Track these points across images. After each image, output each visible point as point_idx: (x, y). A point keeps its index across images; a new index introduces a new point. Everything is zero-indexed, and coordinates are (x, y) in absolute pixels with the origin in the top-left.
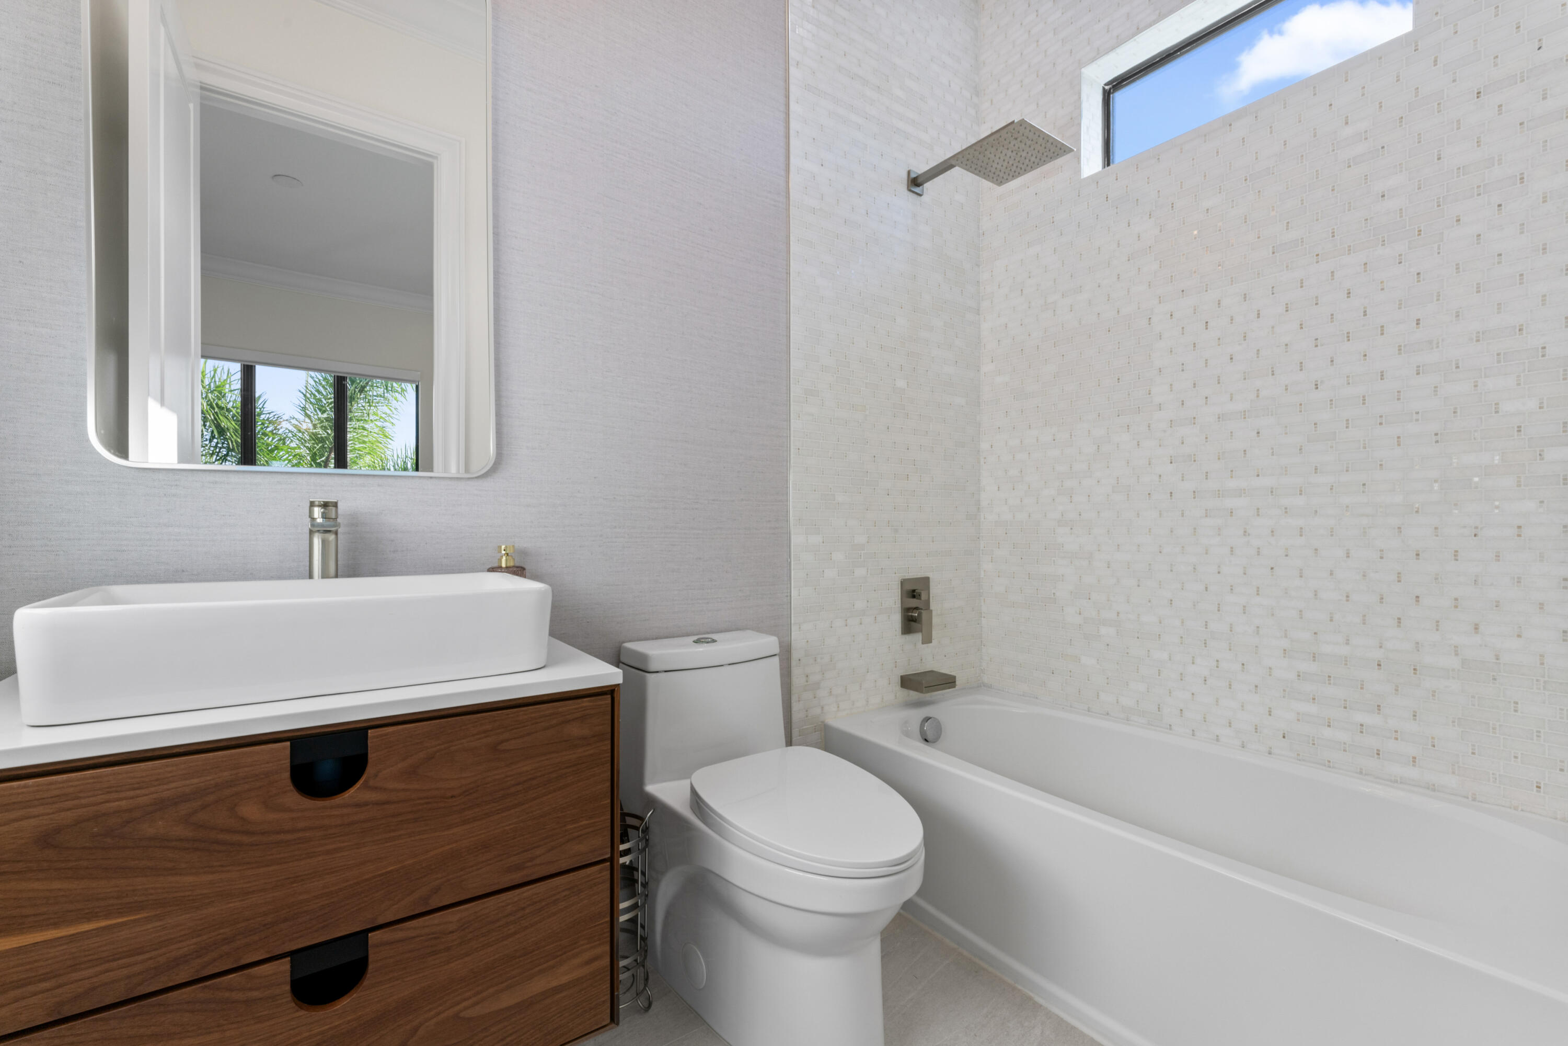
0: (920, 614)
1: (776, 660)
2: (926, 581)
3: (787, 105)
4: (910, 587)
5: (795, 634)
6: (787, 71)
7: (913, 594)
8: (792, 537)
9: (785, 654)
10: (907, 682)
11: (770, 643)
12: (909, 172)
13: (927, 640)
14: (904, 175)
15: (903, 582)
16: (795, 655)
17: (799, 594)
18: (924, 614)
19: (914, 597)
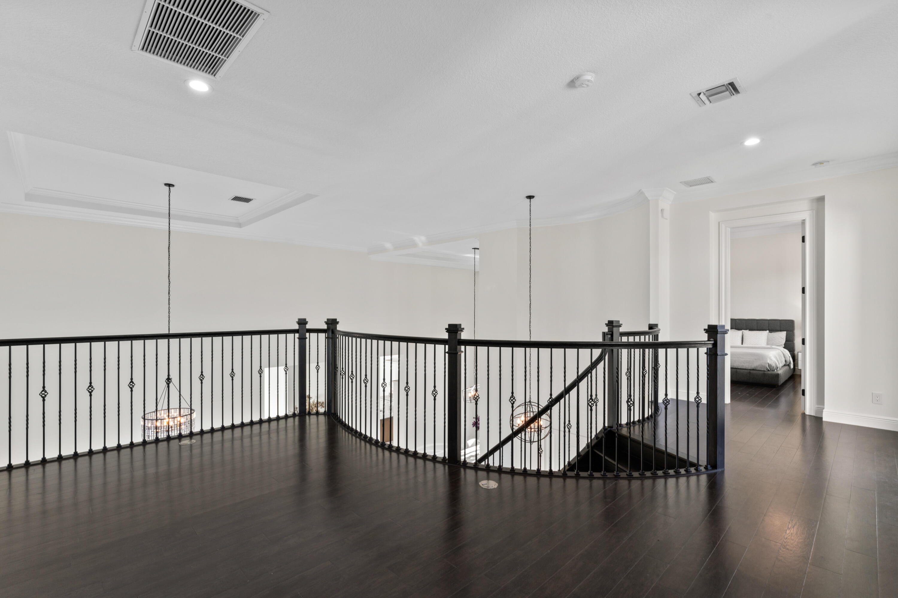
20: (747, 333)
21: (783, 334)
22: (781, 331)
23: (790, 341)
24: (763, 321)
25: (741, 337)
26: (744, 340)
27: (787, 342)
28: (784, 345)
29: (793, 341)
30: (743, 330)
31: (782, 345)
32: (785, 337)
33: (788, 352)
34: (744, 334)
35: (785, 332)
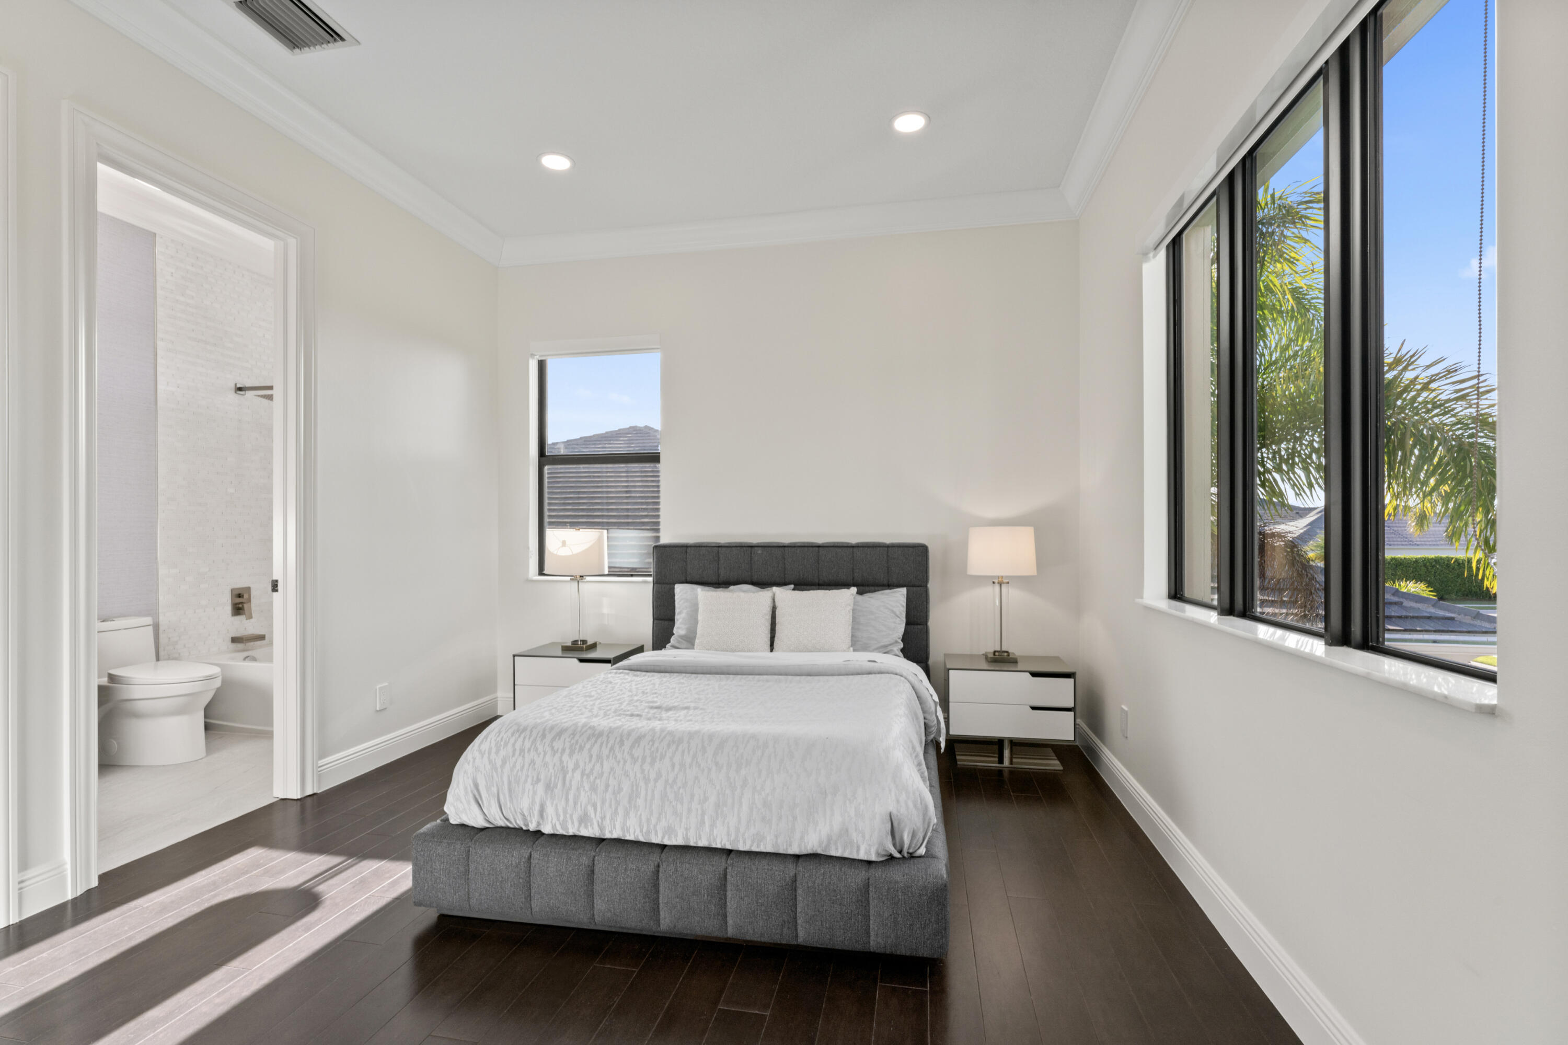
0: (243, 606)
1: (151, 628)
2: (248, 589)
3: (156, 360)
4: (238, 592)
5: (161, 618)
6: (155, 343)
7: (240, 596)
8: (159, 570)
9: (156, 627)
10: (235, 640)
11: (148, 620)
12: (236, 385)
13: (250, 617)
14: (233, 386)
15: (232, 590)
16: (161, 628)
17: (163, 598)
18: (246, 606)
19: (240, 597)
20: (784, 595)
21: (897, 599)
22: (890, 586)
23: (917, 624)
24: (839, 550)
25: (769, 617)
26: (778, 628)
27: (909, 627)
28: (903, 640)
29: (926, 624)
30: (775, 589)
31: (896, 642)
32: (904, 610)
33: (915, 665)
34: (777, 604)
35: (904, 591)
